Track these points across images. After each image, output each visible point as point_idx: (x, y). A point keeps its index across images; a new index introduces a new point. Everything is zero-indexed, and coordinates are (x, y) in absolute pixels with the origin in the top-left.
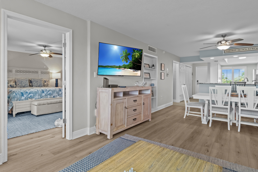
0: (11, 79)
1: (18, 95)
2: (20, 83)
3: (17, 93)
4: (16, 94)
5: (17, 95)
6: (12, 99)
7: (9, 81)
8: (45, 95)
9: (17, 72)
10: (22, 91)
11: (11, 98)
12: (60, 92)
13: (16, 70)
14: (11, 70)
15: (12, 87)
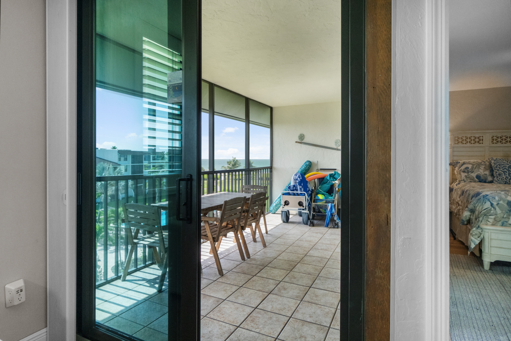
0: (480, 161)
1: (499, 207)
2: (504, 172)
3: (495, 203)
4: (492, 205)
5: (494, 208)
6: (481, 219)
7: (475, 166)
9: (495, 142)
10: (510, 199)
11: (477, 212)
13: (492, 138)
14: (478, 138)
15: (483, 180)
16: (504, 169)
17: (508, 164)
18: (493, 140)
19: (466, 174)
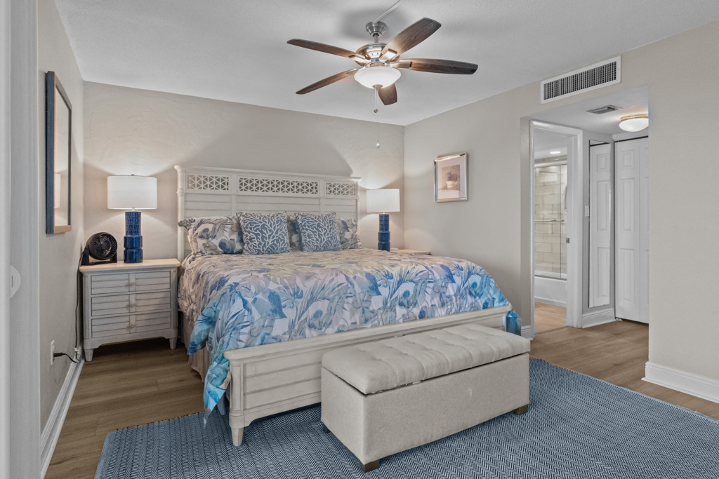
0: (225, 218)
1: (256, 308)
2: (256, 235)
3: (250, 300)
4: (245, 303)
5: (249, 310)
6: (226, 338)
7: (217, 227)
8: (381, 305)
9: (243, 187)
10: (273, 287)
11: (219, 324)
12: (450, 286)
13: (240, 181)
14: (222, 180)
15: (229, 250)
16: (256, 231)
17: (261, 223)
18: (241, 184)
19: (204, 241)
